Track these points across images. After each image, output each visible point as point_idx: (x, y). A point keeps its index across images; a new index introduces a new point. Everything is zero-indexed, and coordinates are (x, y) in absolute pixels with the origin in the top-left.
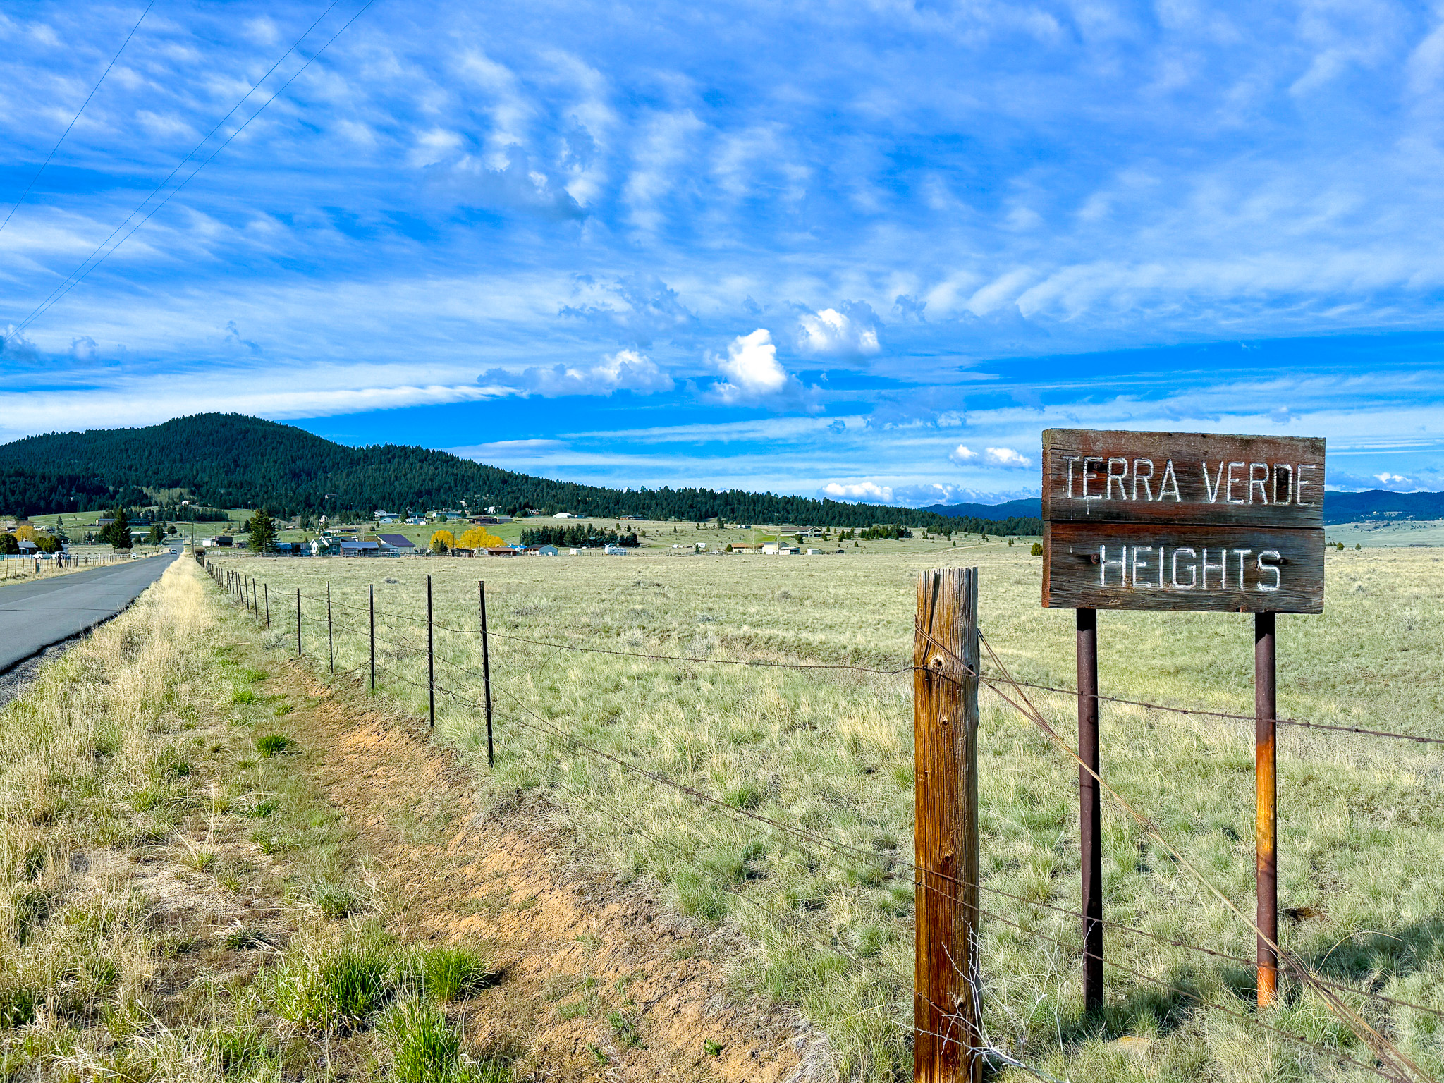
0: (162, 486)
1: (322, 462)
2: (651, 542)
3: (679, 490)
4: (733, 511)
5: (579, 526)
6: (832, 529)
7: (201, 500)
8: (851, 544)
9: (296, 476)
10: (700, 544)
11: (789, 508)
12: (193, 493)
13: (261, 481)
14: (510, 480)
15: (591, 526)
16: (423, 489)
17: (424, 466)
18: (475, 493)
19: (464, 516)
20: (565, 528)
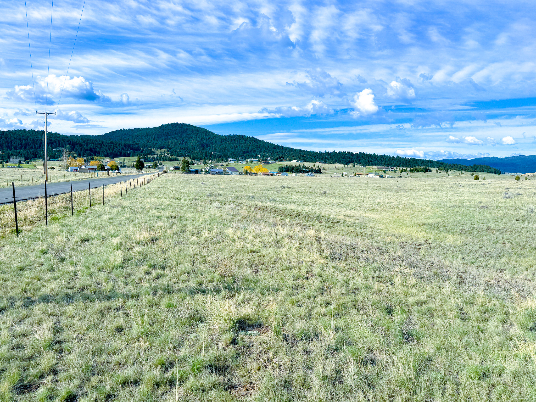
0: (158, 148)
1: (212, 141)
2: (326, 172)
3: (339, 152)
4: (360, 160)
5: (299, 165)
6: (398, 168)
7: (171, 154)
8: (405, 174)
9: (203, 145)
10: (344, 173)
11: (382, 159)
12: (168, 151)
13: (191, 147)
14: (277, 148)
15: (304, 165)
16: (245, 151)
17: (247, 143)
18: (264, 152)
19: (259, 161)
20: (294, 166)
